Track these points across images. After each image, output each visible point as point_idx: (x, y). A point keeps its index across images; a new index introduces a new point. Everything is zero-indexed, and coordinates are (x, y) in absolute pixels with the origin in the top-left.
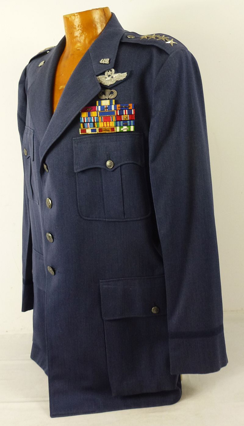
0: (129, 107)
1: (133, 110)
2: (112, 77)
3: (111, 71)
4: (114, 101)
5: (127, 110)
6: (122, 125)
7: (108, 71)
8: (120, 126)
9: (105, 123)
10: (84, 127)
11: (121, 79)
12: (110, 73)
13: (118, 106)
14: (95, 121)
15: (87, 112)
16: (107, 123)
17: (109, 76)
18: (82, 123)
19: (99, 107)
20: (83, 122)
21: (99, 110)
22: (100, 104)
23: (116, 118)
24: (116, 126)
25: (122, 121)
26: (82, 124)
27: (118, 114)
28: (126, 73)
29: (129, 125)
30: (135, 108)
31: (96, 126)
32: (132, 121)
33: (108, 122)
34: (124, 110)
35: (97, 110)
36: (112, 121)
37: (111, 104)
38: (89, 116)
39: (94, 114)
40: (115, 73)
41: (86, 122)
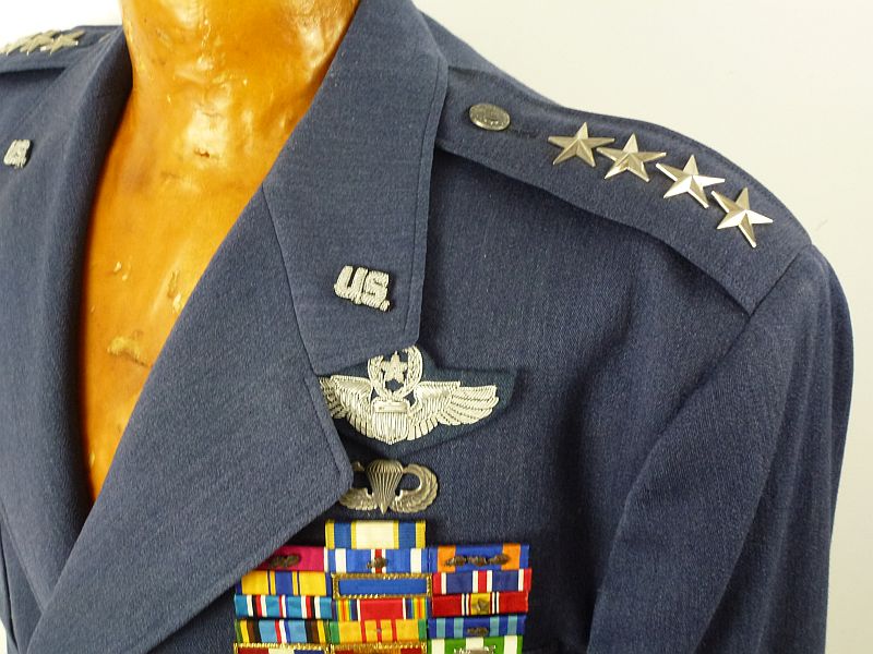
0: (505, 560)
1: (521, 572)
2: (411, 398)
3: (404, 358)
4: (420, 528)
5: (490, 574)
6: (458, 632)
7: (387, 358)
8: (449, 635)
9: (371, 625)
10: (256, 637)
11: (466, 421)
12: (394, 368)
13: (446, 553)
14: (318, 615)
15: (272, 575)
16: (379, 627)
17: (393, 386)
18: (248, 619)
19: (341, 555)
20: (250, 612)
21: (341, 567)
22: (344, 541)
23: (429, 605)
24: (430, 634)
25: (461, 616)
26: (243, 625)
27: (444, 591)
28: (494, 388)
29: (495, 631)
30: (532, 563)
31: (322, 638)
32: (513, 620)
33: (389, 622)
34: (475, 574)
35: (326, 568)
36: (409, 616)
37: (407, 542)
38: (284, 589)
39: (310, 584)
40: (427, 375)
41: (265, 614)
